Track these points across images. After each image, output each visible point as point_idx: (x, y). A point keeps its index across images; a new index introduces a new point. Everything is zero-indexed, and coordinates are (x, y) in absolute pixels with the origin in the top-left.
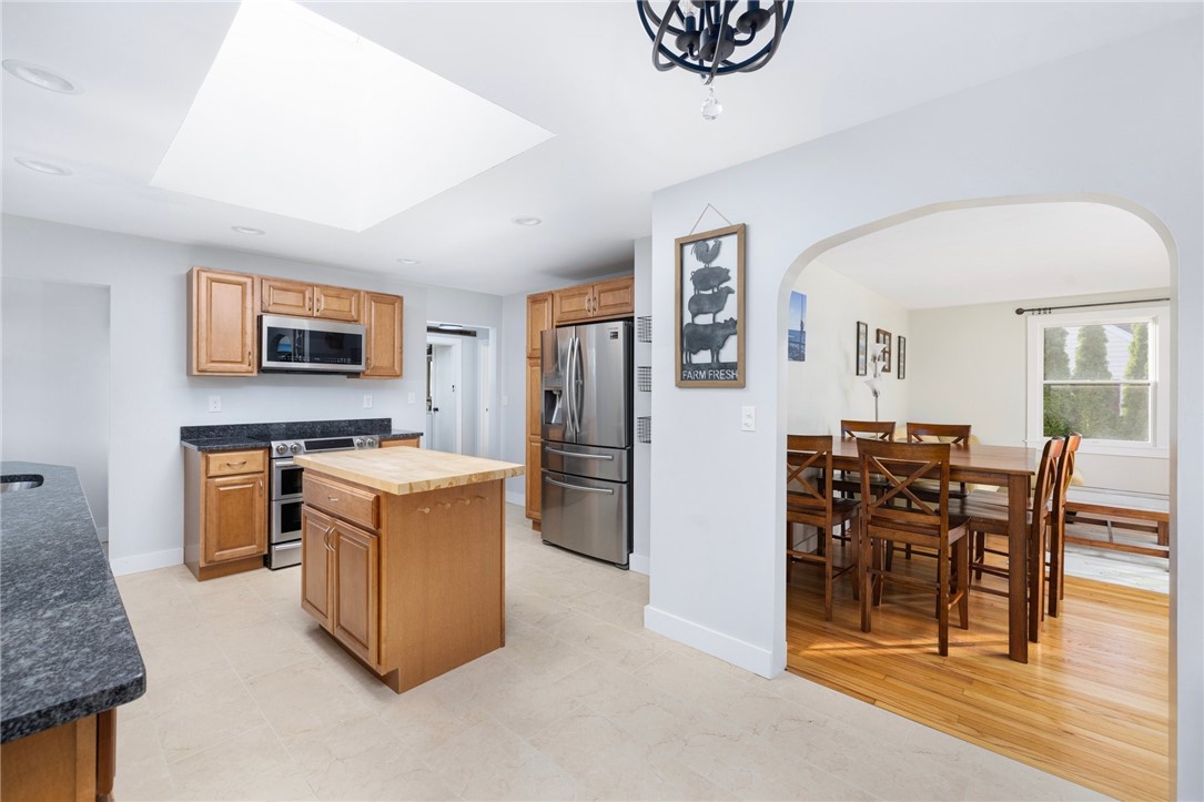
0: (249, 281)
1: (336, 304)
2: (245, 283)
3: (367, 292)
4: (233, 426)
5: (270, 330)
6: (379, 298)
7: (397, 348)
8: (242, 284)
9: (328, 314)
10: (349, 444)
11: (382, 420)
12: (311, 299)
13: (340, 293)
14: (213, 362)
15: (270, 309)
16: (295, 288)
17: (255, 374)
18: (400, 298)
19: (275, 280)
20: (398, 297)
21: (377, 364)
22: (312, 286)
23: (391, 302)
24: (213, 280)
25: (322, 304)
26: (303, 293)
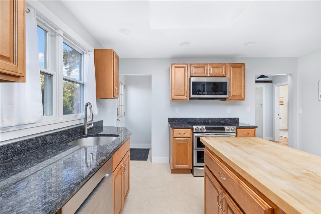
0: (186, 66)
1: (217, 71)
2: (185, 67)
3: (229, 64)
4: (183, 118)
5: (193, 83)
6: (234, 66)
7: (243, 87)
8: (184, 67)
9: (214, 75)
10: (223, 129)
11: (235, 119)
12: (207, 70)
13: (218, 66)
14: (176, 96)
15: (193, 75)
16: (202, 66)
17: (188, 100)
18: (244, 64)
19: (195, 64)
20: (243, 64)
21: (234, 95)
22: (208, 64)
23: (240, 67)
24: (176, 67)
25: (211, 71)
26: (204, 67)
